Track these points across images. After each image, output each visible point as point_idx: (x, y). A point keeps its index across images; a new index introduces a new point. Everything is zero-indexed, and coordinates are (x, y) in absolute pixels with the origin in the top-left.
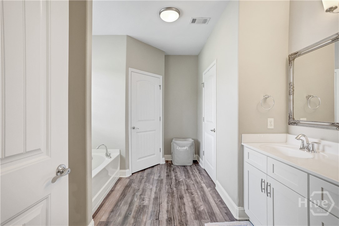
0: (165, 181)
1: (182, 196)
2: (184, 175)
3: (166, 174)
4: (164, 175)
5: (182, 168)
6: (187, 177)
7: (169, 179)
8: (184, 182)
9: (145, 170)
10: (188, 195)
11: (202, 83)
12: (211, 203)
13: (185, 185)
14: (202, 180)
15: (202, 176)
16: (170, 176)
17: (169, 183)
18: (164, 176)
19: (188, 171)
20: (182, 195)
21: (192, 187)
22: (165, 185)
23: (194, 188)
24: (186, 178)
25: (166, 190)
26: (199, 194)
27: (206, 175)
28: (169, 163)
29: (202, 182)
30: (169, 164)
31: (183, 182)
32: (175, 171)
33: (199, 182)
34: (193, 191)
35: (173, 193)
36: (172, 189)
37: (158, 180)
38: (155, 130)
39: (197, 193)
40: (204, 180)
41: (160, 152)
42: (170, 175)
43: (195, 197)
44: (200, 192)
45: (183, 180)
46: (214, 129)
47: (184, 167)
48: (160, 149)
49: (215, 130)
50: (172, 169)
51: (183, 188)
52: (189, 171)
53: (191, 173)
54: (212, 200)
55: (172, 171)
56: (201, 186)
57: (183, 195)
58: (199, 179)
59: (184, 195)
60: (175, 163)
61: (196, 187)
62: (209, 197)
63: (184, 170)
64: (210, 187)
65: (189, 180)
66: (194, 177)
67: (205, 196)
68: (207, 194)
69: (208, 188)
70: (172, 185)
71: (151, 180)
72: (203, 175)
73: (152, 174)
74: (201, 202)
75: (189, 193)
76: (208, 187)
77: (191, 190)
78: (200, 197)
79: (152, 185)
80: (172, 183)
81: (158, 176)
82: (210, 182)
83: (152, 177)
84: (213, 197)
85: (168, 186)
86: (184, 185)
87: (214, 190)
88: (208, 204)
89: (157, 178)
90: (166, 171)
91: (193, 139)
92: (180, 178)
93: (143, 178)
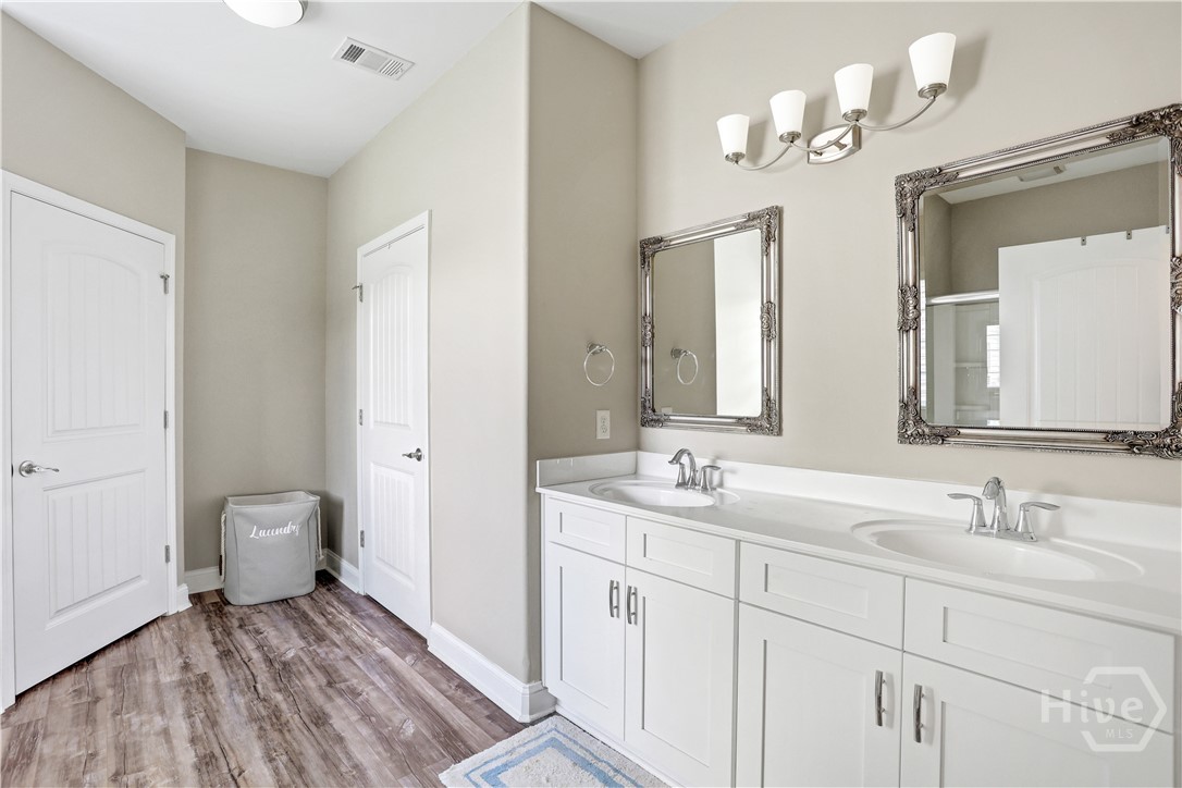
0: (219, 679)
1: (321, 715)
2: (294, 634)
3: (213, 652)
4: (204, 655)
5: (278, 608)
6: (311, 638)
7: (239, 666)
8: (306, 660)
9: (89, 659)
10: (340, 701)
11: (356, 287)
12: (433, 704)
13: (316, 671)
14: (373, 636)
15: (368, 622)
16: (236, 654)
17: (242, 682)
18: (208, 661)
19: (305, 616)
20: (317, 709)
21: (345, 670)
22: (231, 695)
23: (356, 671)
24: (309, 644)
25: (238, 712)
26: (382, 685)
27: (379, 614)
28: (209, 600)
29: (375, 642)
30: (212, 607)
31: (302, 661)
32: (251, 628)
33: (364, 645)
34: (355, 681)
35: (276, 713)
36: (265, 700)
37: (181, 683)
38: (143, 471)
39: (373, 684)
40: (378, 633)
41: (167, 560)
42: (233, 649)
43: (372, 701)
44: (381, 677)
45: (301, 653)
46: (418, 450)
47: (284, 606)
48: (167, 548)
49: (425, 452)
50: (236, 623)
51: (312, 683)
52: (311, 614)
53: (320, 621)
54: (432, 694)
55: (239, 631)
56: (377, 655)
57: (321, 707)
58: (360, 634)
59: (328, 708)
60: (241, 596)
61: (359, 663)
62: (420, 685)
63: (288, 618)
64: (410, 650)
65: (326, 649)
66: (339, 631)
67: (405, 685)
68: (408, 676)
69: (403, 658)
70: (259, 687)
71: (149, 695)
72: (371, 617)
73: (144, 667)
74: (398, 709)
75: (342, 695)
76: (401, 654)
77: (345, 681)
78: (390, 695)
79: (162, 712)
80: (258, 679)
81: (177, 670)
82: (404, 634)
83: (149, 678)
84: (433, 682)
85: (242, 693)
86: (311, 672)
87: (428, 658)
88: (424, 709)
89: (176, 677)
90: (208, 636)
91: (313, 493)
92: (282, 650)
93: (97, 700)
